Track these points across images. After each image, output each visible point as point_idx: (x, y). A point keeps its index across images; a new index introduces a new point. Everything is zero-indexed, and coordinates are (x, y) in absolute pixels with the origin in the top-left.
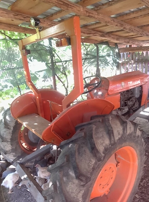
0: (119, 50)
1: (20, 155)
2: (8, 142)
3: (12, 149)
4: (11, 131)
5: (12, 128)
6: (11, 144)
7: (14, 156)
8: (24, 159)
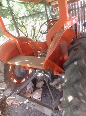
0: (52, 7)
1: (14, 88)
2: (3, 82)
3: (8, 86)
4: (3, 73)
5: (3, 71)
6: (6, 83)
7: (10, 91)
8: (19, 90)
